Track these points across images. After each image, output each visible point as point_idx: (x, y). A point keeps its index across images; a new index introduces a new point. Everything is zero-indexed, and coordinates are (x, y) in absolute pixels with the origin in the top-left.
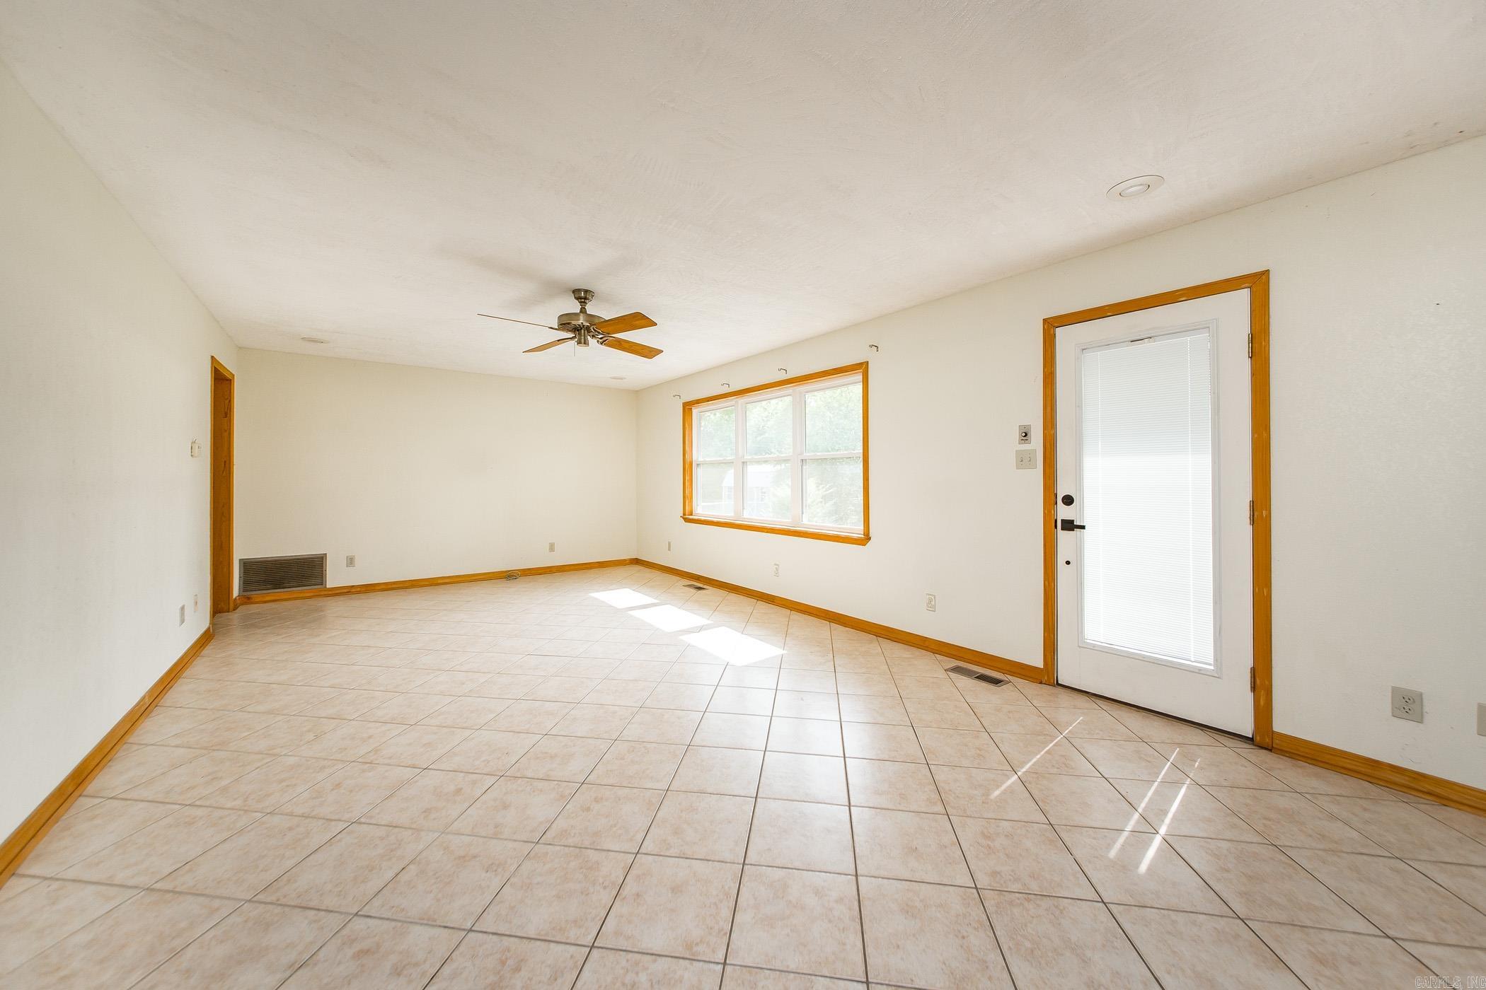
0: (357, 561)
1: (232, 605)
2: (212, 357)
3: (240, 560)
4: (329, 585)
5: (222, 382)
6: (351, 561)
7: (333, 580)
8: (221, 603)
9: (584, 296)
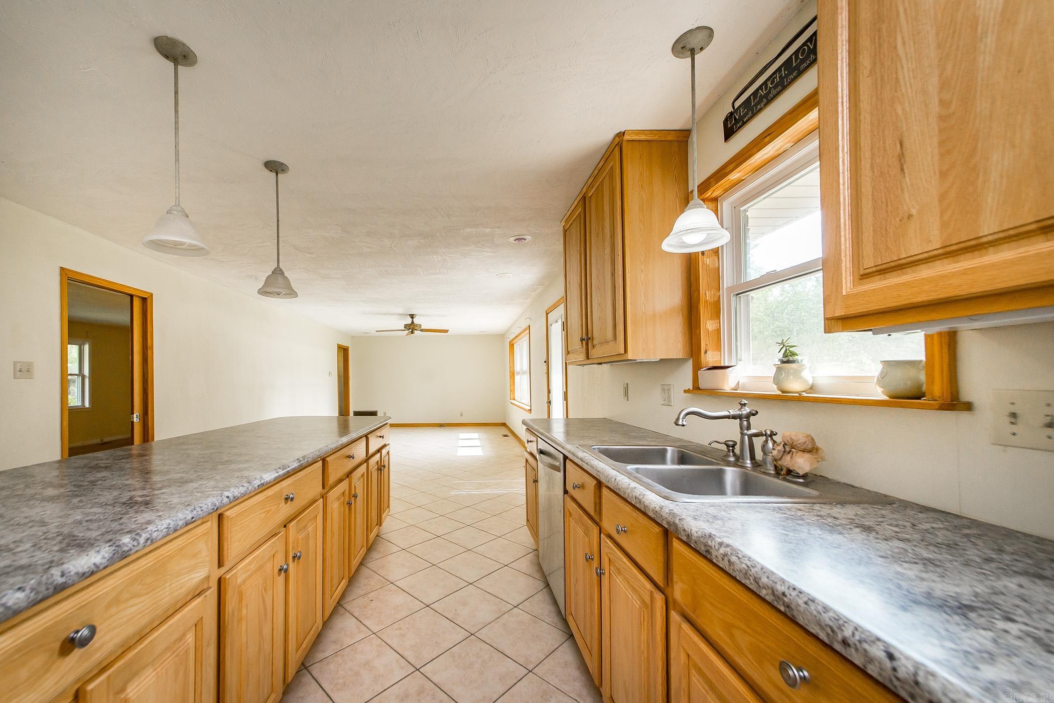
2: (338, 344)
9: (412, 316)
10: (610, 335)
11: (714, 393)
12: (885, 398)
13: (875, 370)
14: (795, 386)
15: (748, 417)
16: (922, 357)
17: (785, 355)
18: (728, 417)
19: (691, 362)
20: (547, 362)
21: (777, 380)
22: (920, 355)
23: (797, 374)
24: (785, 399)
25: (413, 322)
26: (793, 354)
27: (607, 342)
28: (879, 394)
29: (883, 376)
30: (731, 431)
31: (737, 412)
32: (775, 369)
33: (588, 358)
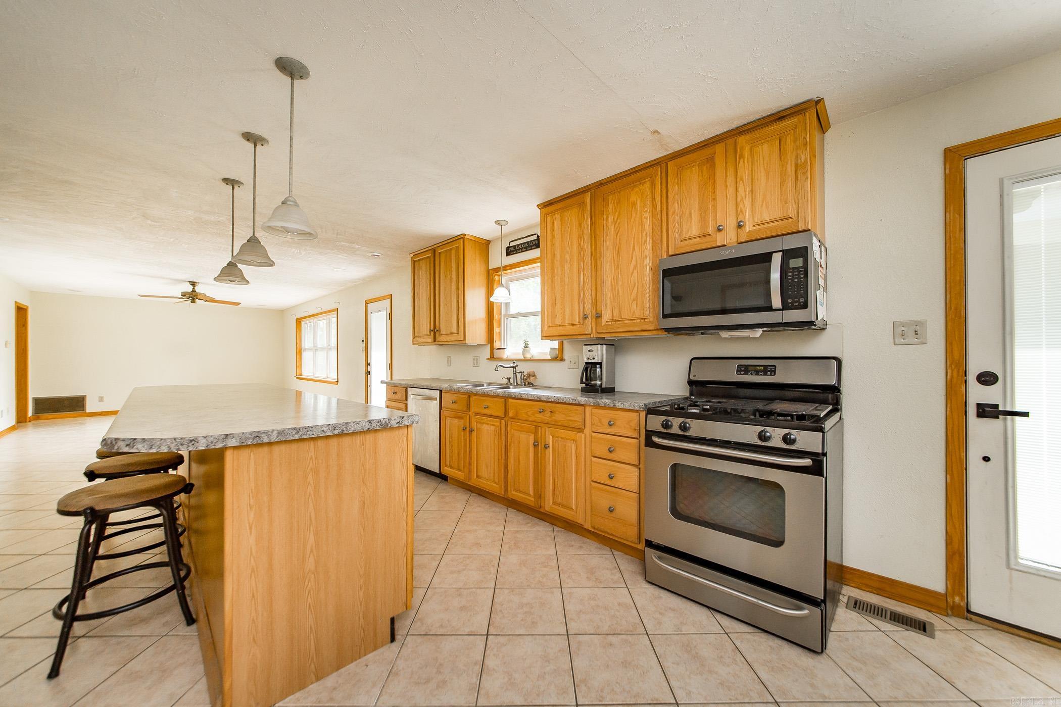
0: (105, 399)
1: (28, 420)
2: (16, 302)
3: (33, 398)
4: (87, 412)
5: (21, 312)
6: (101, 399)
7: (89, 408)
8: (21, 419)
9: (193, 284)
10: (454, 330)
11: (501, 359)
12: (550, 358)
13: (548, 351)
14: (528, 356)
15: (515, 367)
16: (558, 347)
17: (525, 345)
18: (510, 367)
19: (489, 346)
20: (366, 341)
21: (523, 354)
22: (557, 347)
23: (529, 352)
24: (525, 360)
25: (194, 291)
26: (528, 344)
27: (451, 334)
28: (549, 357)
29: (550, 352)
30: (509, 373)
31: (512, 365)
32: (522, 350)
33: (435, 341)
